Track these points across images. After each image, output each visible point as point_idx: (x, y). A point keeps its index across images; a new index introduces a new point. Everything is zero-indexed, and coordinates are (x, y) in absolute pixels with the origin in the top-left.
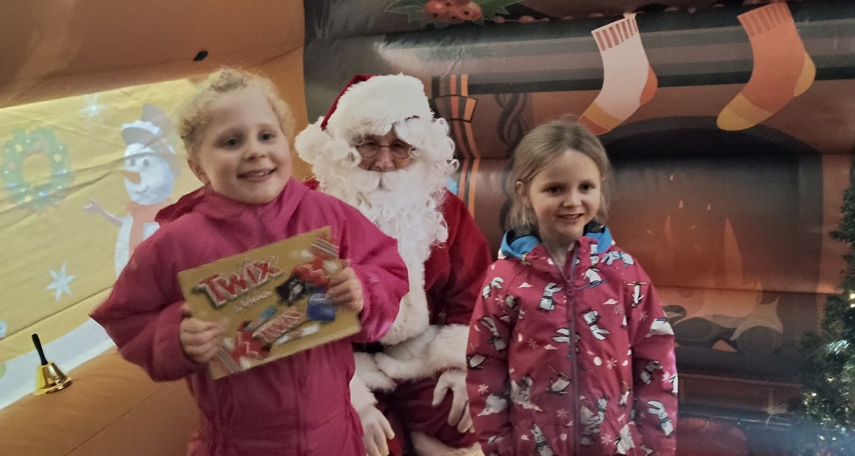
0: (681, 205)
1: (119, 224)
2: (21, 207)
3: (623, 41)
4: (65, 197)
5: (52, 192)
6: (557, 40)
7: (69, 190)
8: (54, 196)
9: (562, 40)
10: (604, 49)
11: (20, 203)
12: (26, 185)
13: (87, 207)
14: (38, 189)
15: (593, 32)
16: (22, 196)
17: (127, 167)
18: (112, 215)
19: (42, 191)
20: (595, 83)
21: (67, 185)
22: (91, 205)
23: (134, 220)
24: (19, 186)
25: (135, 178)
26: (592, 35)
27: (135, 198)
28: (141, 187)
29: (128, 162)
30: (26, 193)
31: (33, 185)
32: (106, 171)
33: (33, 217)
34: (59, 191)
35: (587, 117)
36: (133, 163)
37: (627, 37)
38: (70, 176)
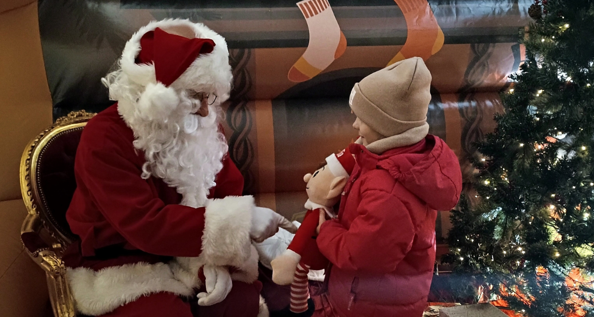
3: (320, 11)
6: (272, 9)
9: (274, 9)
10: (308, 17)
15: (298, 4)
20: (303, 42)
26: (297, 6)
35: (296, 67)
37: (323, 9)
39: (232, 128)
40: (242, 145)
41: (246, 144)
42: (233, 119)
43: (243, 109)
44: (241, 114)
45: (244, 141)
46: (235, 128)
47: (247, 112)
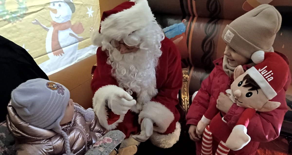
0: (283, 47)
1: (48, 30)
2: (5, 20)
4: (24, 17)
5: (18, 14)
7: (26, 14)
8: (19, 16)
11: (4, 18)
12: (7, 11)
13: (33, 22)
14: (12, 13)
16: (4, 15)
17: (51, 6)
18: (45, 26)
19: (14, 14)
21: (24, 12)
22: (35, 21)
23: (54, 29)
24: (4, 11)
25: (55, 11)
27: (55, 20)
28: (57, 15)
29: (52, 4)
30: (7, 14)
31: (10, 11)
32: (42, 8)
33: (10, 25)
34: (21, 15)
36: (54, 5)
38: (26, 9)
39: (206, 34)
40: (209, 43)
41: (211, 43)
42: (208, 29)
43: (215, 23)
44: (214, 25)
45: (211, 41)
46: (207, 33)
47: (217, 25)
